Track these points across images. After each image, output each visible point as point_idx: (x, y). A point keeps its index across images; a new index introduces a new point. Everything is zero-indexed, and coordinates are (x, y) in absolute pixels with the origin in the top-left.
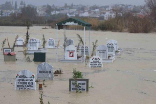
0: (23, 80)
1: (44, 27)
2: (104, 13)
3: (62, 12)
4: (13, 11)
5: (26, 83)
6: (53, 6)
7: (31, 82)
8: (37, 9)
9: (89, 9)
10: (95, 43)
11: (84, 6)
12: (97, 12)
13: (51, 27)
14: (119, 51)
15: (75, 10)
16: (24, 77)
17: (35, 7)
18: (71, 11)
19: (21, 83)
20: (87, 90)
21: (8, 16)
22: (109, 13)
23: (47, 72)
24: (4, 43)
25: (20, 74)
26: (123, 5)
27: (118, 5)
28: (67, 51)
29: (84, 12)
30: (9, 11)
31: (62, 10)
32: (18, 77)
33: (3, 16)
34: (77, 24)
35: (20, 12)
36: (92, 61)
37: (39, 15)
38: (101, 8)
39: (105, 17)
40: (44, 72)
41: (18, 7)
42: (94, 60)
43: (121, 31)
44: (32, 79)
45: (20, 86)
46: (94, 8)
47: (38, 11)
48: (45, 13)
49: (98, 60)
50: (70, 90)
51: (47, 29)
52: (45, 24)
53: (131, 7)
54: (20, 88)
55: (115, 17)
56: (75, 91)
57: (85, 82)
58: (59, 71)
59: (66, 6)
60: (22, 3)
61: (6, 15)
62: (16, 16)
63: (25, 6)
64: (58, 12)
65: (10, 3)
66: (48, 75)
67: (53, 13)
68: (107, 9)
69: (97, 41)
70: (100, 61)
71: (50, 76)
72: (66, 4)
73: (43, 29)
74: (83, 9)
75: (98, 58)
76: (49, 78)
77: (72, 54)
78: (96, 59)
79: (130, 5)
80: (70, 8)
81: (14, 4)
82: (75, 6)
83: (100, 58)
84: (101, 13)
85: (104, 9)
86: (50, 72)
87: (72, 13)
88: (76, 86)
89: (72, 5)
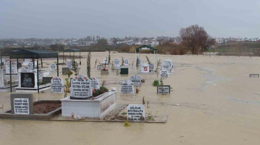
0: (125, 87)
1: (114, 52)
2: (151, 42)
3: (123, 42)
4: (92, 42)
5: (128, 89)
6: (118, 38)
7: (131, 88)
8: (108, 40)
9: (141, 40)
10: (158, 61)
11: (138, 38)
12: (146, 42)
13: (118, 52)
14: (173, 66)
15: (132, 40)
16: (126, 84)
17: (106, 39)
18: (129, 41)
19: (124, 89)
20: (169, 93)
21: (89, 45)
22: (154, 42)
23: (137, 81)
24: (96, 62)
25: (123, 83)
26: (163, 37)
27: (160, 37)
28: (143, 67)
29: (138, 42)
30: (89, 42)
31: (124, 40)
32: (122, 85)
33: (86, 45)
34: (149, 49)
35: (97, 42)
36: (162, 73)
37: (109, 44)
38: (148, 39)
39: (152, 45)
40: (135, 81)
41: (95, 40)
42: (163, 72)
43: (165, 54)
44: (132, 86)
45: (123, 91)
46: (145, 39)
47: (108, 42)
48: (113, 43)
49: (166, 72)
50: (158, 93)
51: (116, 53)
52: (114, 50)
53: (168, 38)
54: (123, 92)
55: (158, 44)
56: (161, 94)
57: (168, 87)
58: (143, 80)
59: (126, 38)
60: (97, 37)
61: (88, 45)
62: (94, 45)
63: (99, 39)
64: (121, 42)
65: (90, 37)
66: (138, 83)
67: (118, 43)
68: (153, 40)
69: (160, 60)
70: (167, 73)
71: (139, 83)
72: (126, 37)
73: (113, 53)
74: (137, 40)
75: (166, 71)
76: (138, 85)
77: (146, 69)
78: (164, 72)
79: (167, 37)
80: (129, 40)
81: (93, 38)
82: (131, 38)
83: (167, 71)
84: (149, 42)
85: (151, 40)
86: (139, 81)
87: (130, 43)
88: (162, 90)
89: (130, 37)
